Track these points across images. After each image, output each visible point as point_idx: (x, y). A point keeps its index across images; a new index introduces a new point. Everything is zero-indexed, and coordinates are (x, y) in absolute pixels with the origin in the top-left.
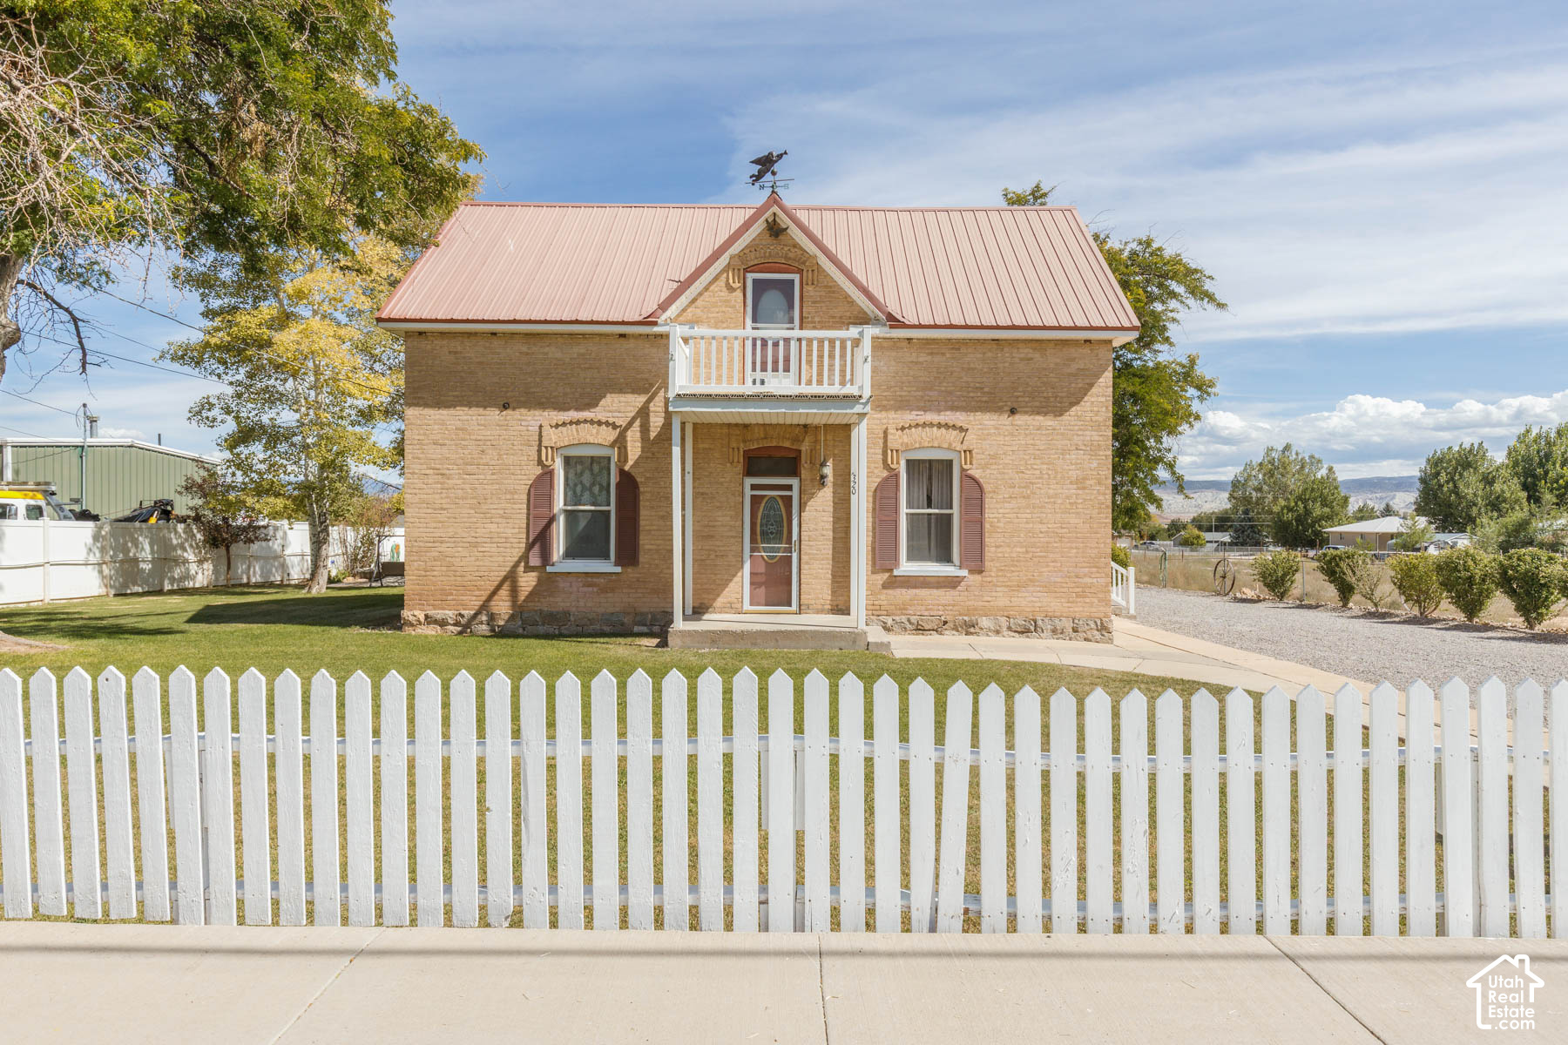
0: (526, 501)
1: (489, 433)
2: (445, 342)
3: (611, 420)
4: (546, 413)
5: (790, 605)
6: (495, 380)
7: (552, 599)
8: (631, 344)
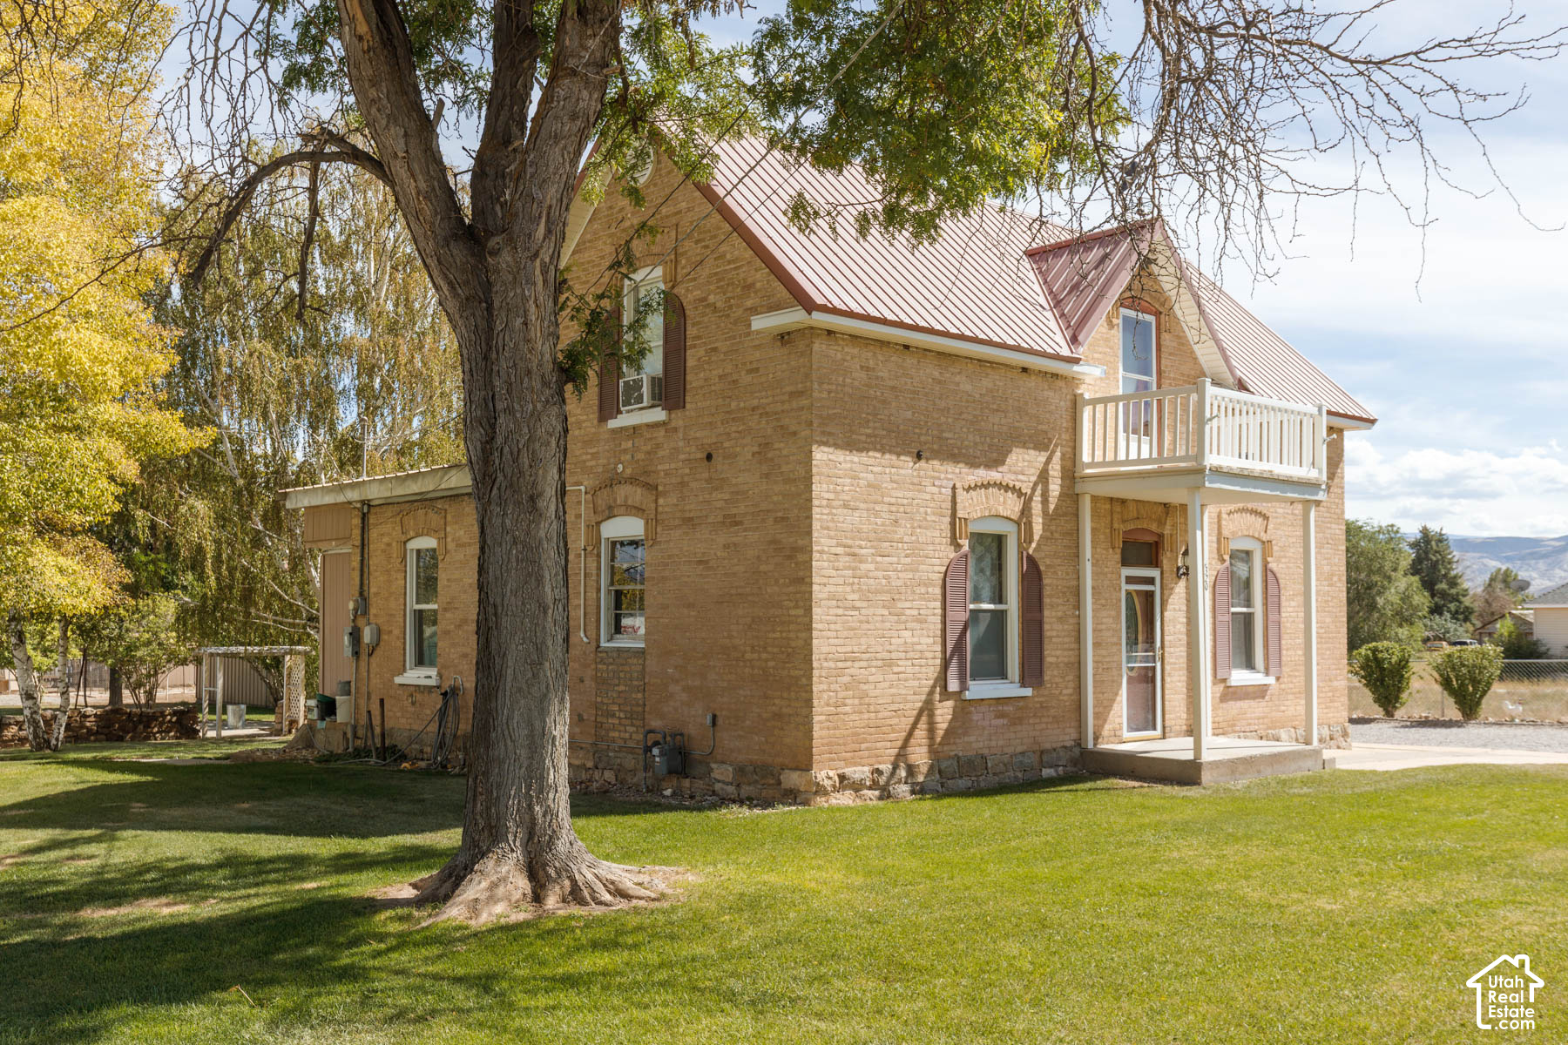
0: (940, 597)
1: (901, 495)
2: (856, 351)
3: (1018, 485)
4: (957, 470)
5: (1154, 728)
6: (909, 414)
7: (966, 739)
8: (1031, 382)
